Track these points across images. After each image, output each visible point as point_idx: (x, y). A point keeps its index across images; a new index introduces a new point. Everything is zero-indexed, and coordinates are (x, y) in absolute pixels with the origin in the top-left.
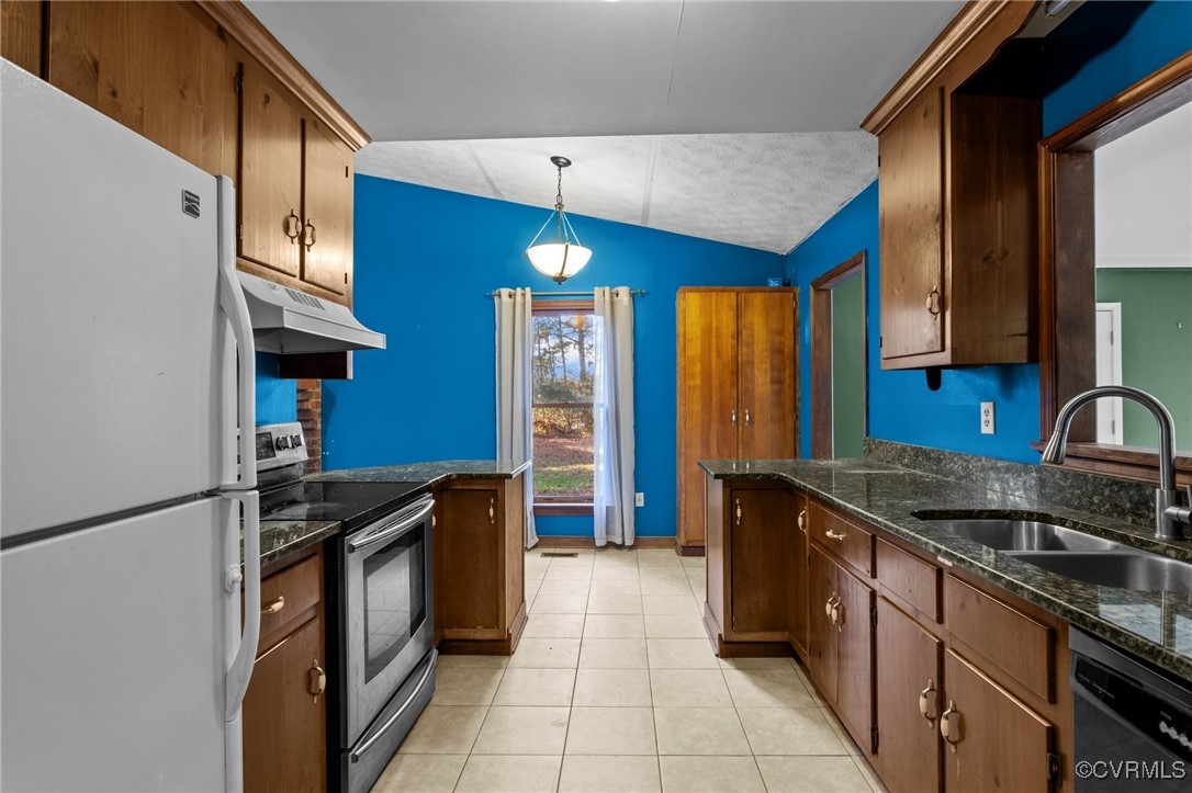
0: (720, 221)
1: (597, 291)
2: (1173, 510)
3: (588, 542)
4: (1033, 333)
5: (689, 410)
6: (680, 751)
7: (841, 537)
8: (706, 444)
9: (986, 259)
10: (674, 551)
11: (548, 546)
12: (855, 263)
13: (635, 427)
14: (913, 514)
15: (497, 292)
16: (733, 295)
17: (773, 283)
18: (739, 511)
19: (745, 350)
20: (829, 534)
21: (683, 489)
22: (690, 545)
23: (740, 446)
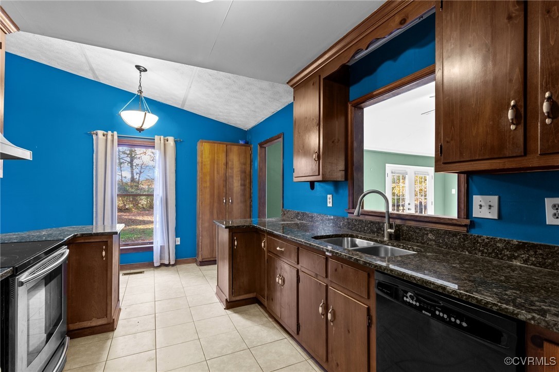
0: (220, 112)
1: (157, 138)
2: (389, 230)
3: (150, 265)
4: (346, 170)
5: (203, 198)
6: (216, 356)
7: (283, 249)
8: (212, 213)
9: (333, 142)
10: (195, 264)
11: (126, 269)
12: (278, 137)
13: (176, 206)
14: (312, 238)
15: (95, 132)
16: (225, 146)
17: (241, 142)
18: (236, 242)
19: (230, 171)
20: (278, 248)
21: (201, 234)
22: (204, 260)
23: (227, 214)
